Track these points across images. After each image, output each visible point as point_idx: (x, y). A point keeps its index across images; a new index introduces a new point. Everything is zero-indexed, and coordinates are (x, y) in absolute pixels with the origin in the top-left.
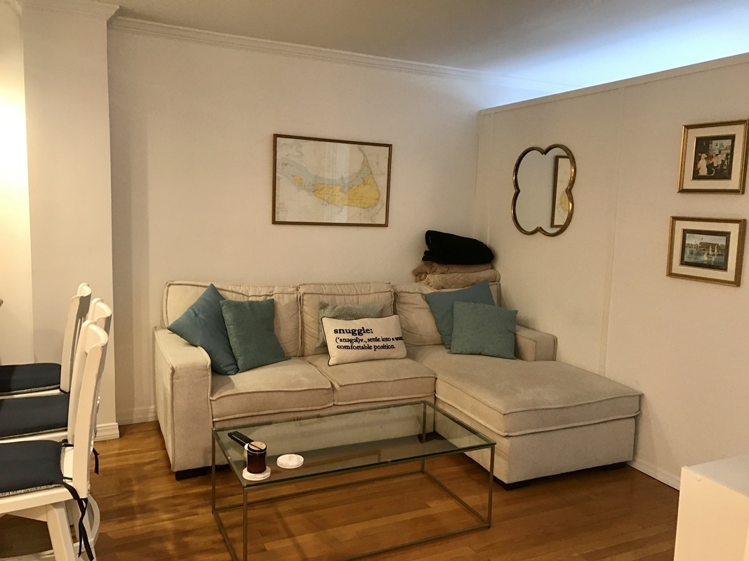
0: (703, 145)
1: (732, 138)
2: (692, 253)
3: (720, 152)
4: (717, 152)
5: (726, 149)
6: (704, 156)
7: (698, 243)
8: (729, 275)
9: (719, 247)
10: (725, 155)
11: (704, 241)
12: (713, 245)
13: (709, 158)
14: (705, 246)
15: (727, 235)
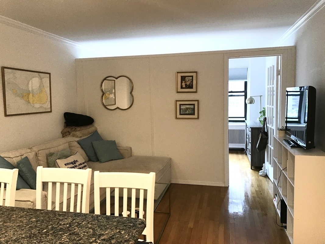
0: (183, 78)
1: (192, 76)
2: (183, 111)
3: (189, 81)
4: (188, 81)
5: (191, 80)
6: (184, 82)
7: (185, 108)
8: (196, 116)
9: (192, 109)
10: (190, 82)
11: (187, 107)
12: (190, 108)
13: (185, 82)
14: (187, 109)
15: (194, 105)
